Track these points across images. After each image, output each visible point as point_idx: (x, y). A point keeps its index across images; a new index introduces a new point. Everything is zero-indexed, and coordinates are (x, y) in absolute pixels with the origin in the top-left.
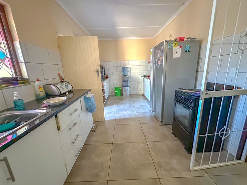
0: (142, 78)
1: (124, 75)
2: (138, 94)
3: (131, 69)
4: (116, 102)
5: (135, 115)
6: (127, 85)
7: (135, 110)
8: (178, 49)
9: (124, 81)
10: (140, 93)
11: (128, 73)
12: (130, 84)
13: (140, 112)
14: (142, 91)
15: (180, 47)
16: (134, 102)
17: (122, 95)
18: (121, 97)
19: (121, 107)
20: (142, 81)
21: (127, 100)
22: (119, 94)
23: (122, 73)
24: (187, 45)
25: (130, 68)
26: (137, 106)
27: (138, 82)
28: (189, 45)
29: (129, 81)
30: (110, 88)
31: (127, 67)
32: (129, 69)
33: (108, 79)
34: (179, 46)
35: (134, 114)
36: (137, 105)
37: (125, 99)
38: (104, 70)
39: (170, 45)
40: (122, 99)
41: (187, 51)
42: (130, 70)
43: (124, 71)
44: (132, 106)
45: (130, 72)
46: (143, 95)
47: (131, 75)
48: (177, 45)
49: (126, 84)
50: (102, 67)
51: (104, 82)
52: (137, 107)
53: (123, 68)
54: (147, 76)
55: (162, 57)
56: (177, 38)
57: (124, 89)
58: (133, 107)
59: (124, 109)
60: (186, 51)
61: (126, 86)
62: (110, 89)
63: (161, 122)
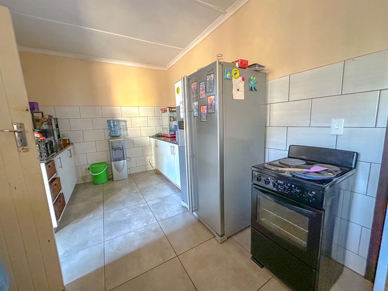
0: (153, 140)
1: (113, 137)
2: (146, 171)
3: (127, 123)
4: (99, 202)
5: (156, 230)
6: (122, 156)
7: (150, 213)
8: (240, 82)
9: (114, 149)
10: (150, 168)
11: (122, 133)
12: (128, 152)
13: (164, 217)
14: (154, 165)
15: (243, 79)
16: (142, 192)
17: (112, 179)
18: (111, 184)
19: (114, 214)
20: (153, 147)
21: (126, 190)
22: (104, 178)
23: (107, 132)
24: (252, 78)
25: (125, 121)
26: (152, 202)
27: (143, 148)
28: (254, 78)
29: (126, 146)
30: (77, 168)
31: (118, 119)
32: (122, 124)
33: (70, 147)
34: (240, 78)
35: (153, 228)
36: (151, 199)
37: (120, 189)
38: (57, 126)
39: (227, 73)
40: (113, 191)
41: (253, 89)
42: (126, 125)
43: (113, 128)
44: (142, 206)
45: (127, 130)
46: (158, 173)
47: (128, 135)
48: (238, 74)
49: (118, 154)
50: (51, 120)
51: (58, 156)
52: (153, 205)
53: (109, 122)
54: (161, 136)
55: (213, 97)
56: (237, 61)
57: (115, 165)
58: (144, 207)
59: (125, 218)
60: (251, 89)
61: (119, 160)
62: (77, 170)
63: (222, 236)
